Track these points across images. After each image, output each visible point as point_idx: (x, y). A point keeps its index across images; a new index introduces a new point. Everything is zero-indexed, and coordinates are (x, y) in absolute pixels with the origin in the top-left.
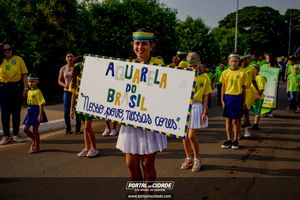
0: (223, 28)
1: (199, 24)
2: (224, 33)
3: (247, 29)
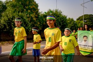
0: (79, 21)
1: (72, 20)
2: (79, 22)
3: (85, 21)
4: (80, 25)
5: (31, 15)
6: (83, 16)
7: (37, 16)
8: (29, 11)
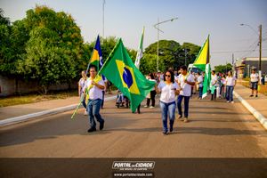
4: (151, 62)
5: (73, 51)
6: (156, 43)
7: (82, 50)
8: (69, 43)
